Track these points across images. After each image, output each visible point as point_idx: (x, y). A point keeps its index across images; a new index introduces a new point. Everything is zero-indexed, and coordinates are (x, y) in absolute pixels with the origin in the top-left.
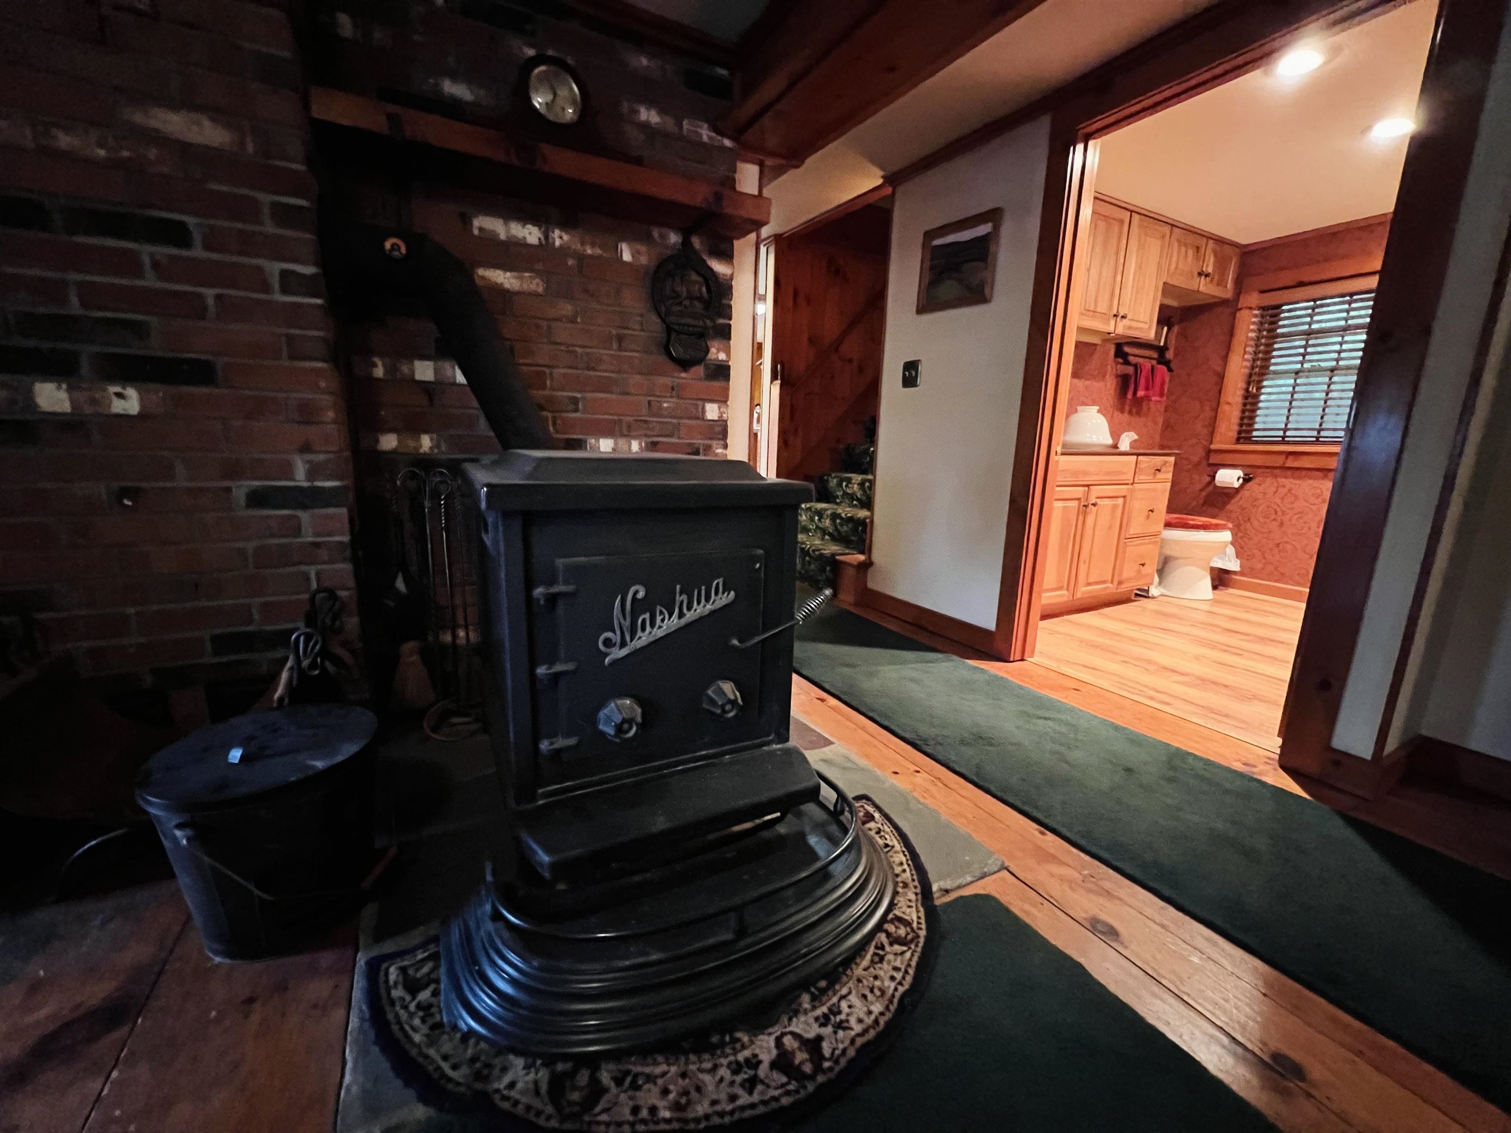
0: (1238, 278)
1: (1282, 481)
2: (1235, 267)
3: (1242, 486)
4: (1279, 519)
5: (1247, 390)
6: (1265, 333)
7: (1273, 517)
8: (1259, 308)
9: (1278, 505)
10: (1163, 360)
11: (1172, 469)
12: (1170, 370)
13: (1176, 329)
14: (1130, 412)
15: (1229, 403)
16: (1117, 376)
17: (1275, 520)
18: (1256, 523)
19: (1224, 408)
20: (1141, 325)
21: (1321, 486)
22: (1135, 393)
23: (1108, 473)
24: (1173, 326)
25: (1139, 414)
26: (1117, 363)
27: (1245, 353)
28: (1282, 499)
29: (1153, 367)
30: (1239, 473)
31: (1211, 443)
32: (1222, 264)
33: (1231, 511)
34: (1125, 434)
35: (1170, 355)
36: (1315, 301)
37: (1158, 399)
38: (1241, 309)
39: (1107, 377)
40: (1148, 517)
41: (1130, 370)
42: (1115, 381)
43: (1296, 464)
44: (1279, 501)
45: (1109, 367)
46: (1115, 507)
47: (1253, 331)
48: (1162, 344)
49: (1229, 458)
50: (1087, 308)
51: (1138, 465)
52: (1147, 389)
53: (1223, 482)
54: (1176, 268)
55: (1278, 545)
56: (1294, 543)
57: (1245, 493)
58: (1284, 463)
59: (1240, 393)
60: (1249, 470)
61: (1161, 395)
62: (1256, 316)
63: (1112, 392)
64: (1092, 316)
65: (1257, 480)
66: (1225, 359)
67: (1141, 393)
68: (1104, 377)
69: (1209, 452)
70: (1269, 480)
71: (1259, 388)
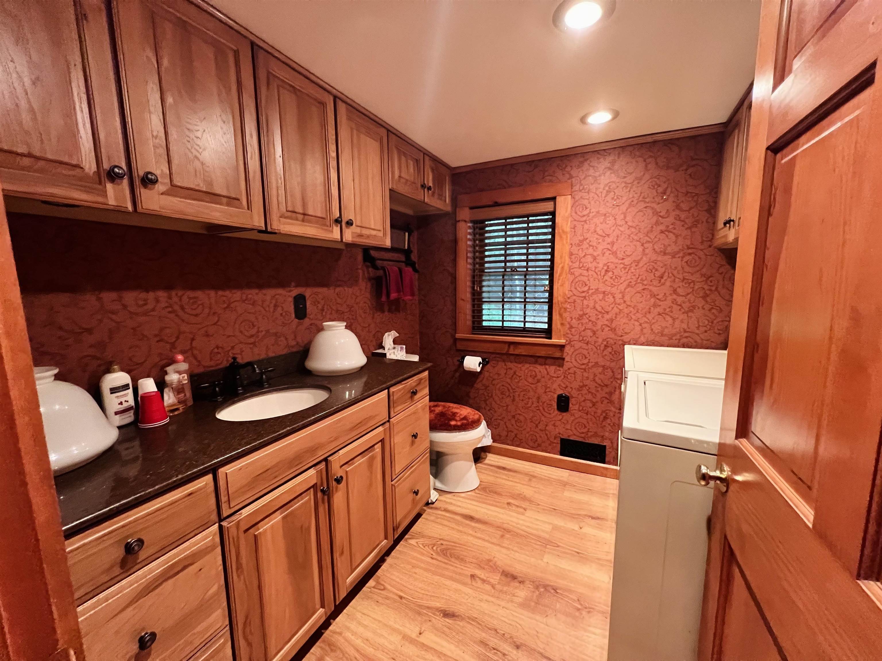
0: (453, 194)
1: (509, 365)
2: (449, 185)
3: (482, 369)
4: (511, 395)
5: (473, 288)
6: (477, 242)
7: (507, 394)
8: (472, 222)
9: (509, 384)
10: (409, 263)
11: (427, 382)
12: (415, 270)
13: (415, 234)
14: (390, 311)
15: (463, 300)
16: (370, 279)
17: (509, 396)
18: (496, 398)
19: (460, 303)
20: (374, 233)
21: (535, 369)
22: (388, 295)
23: (352, 429)
24: (413, 232)
25: (398, 310)
26: (367, 267)
27: (467, 257)
28: (511, 379)
29: (400, 270)
30: (479, 359)
31: (456, 333)
32: (439, 181)
33: (478, 389)
34: (386, 334)
35: (414, 257)
36: (506, 219)
37: (410, 298)
38: (459, 221)
39: (360, 280)
40: (413, 443)
41: (380, 273)
42: (369, 284)
43: (517, 352)
44: (508, 380)
45: (360, 271)
46: (372, 459)
47: (469, 240)
48: (406, 248)
49: (471, 346)
50: (290, 209)
51: (391, 398)
52: (398, 291)
53: (470, 368)
54: (400, 177)
55: (514, 417)
56: (524, 414)
57: (486, 374)
58: (508, 351)
59: (469, 290)
60: (485, 356)
61: (413, 294)
62: (470, 227)
63: (368, 295)
64: (303, 221)
65: (491, 363)
66: (455, 261)
67: (394, 295)
68: (357, 281)
69: (455, 340)
70: (501, 364)
71: (481, 287)
